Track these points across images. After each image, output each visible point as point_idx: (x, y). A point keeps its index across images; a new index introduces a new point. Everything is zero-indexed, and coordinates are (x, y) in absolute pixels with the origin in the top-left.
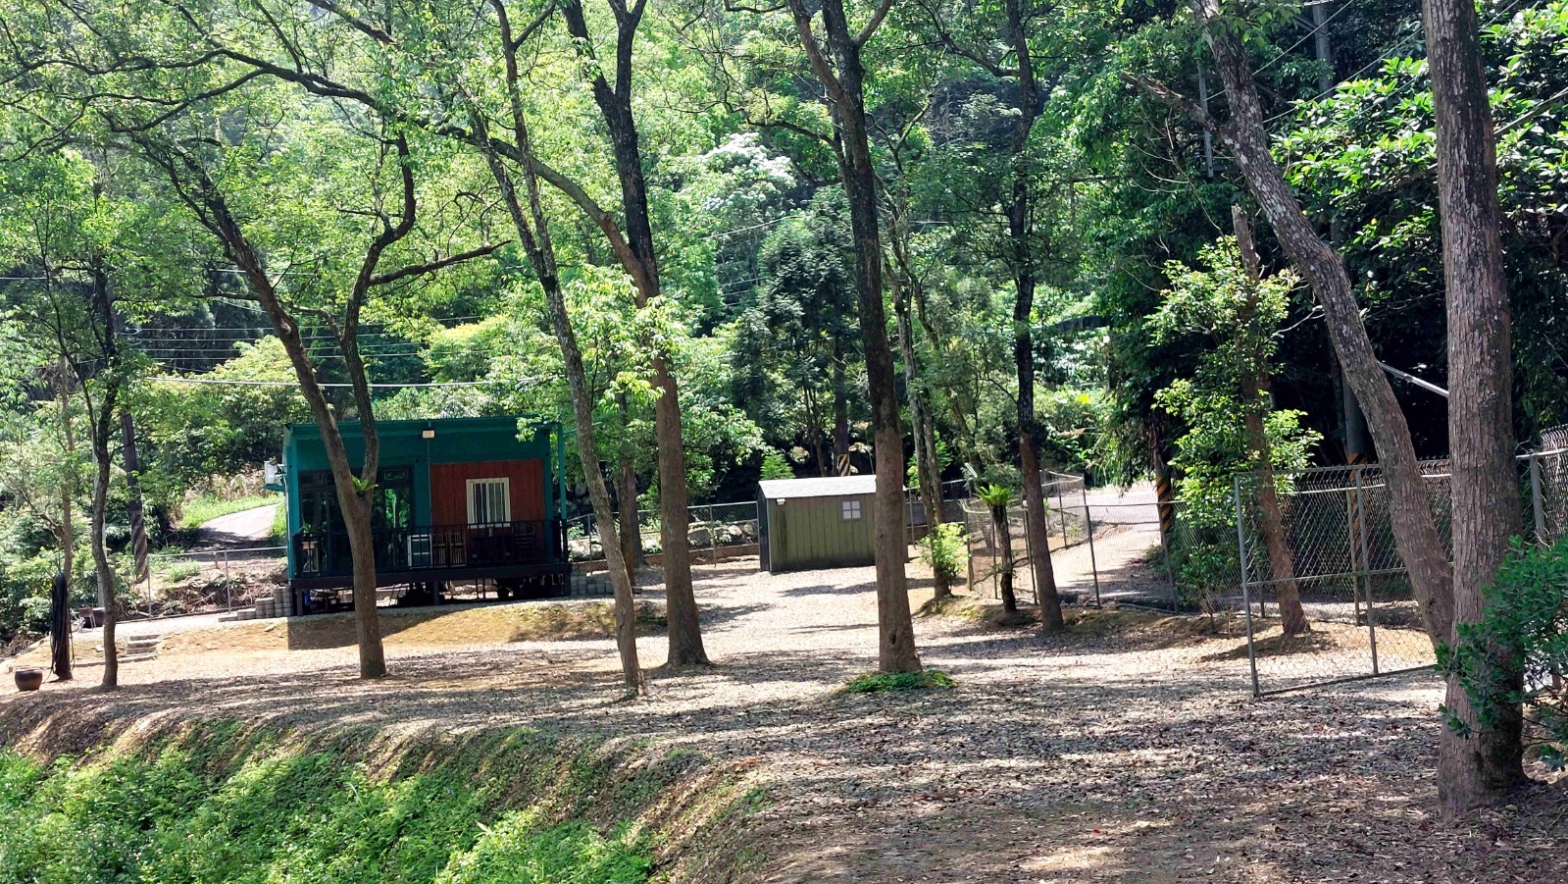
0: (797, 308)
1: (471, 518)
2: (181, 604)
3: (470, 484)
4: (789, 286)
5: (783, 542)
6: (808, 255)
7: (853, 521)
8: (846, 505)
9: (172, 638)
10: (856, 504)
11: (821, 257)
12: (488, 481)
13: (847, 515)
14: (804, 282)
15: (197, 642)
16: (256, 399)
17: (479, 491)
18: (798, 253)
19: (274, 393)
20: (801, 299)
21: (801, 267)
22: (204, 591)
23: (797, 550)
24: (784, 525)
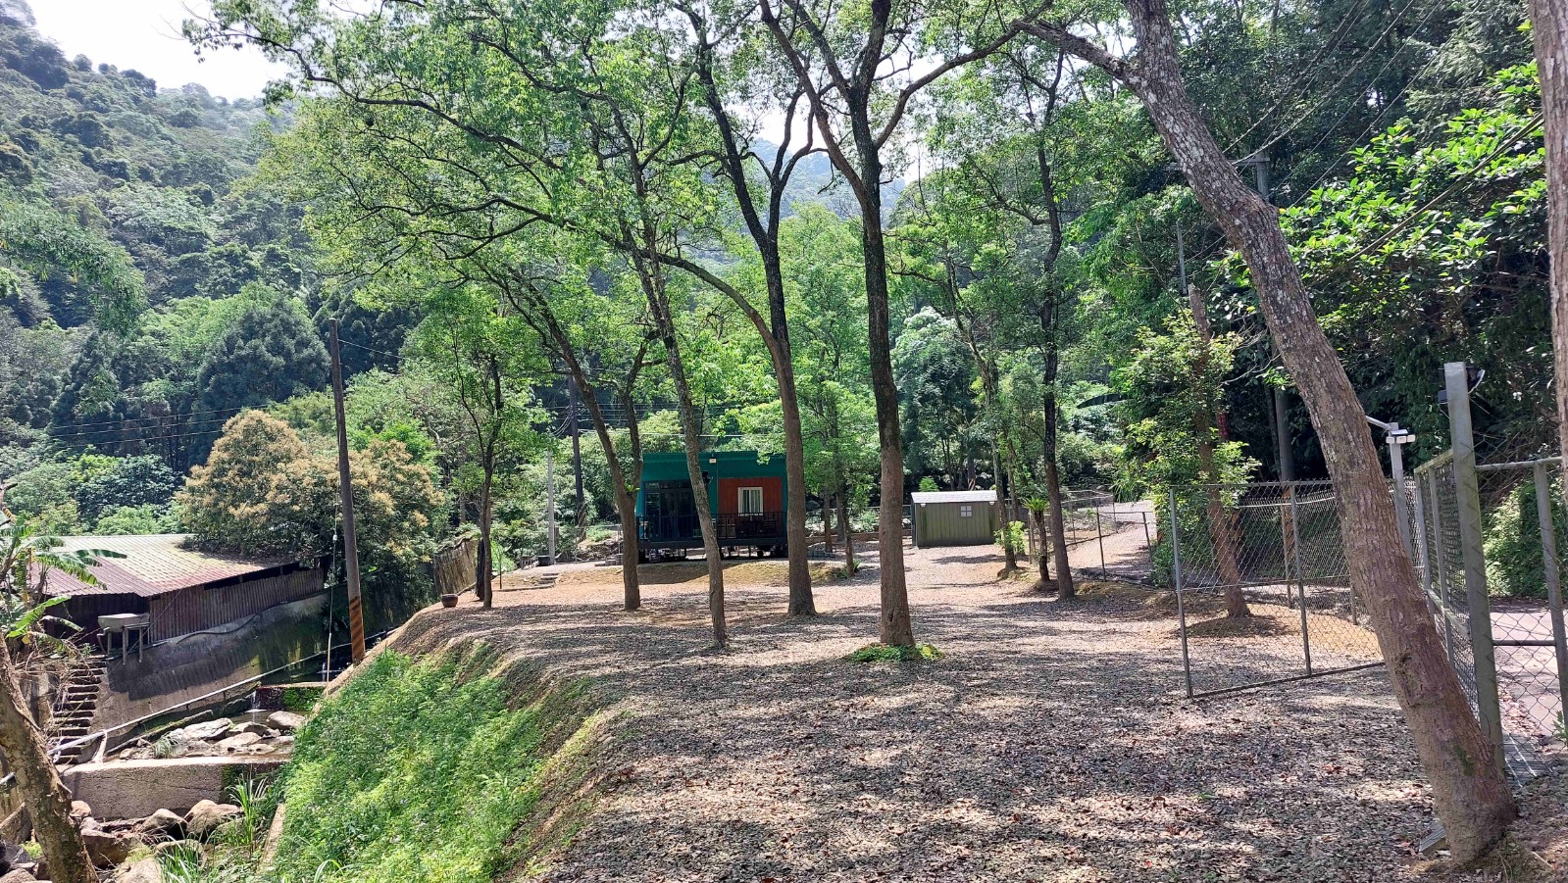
0: (937, 391)
1: (740, 510)
2: (598, 554)
3: (740, 491)
4: (934, 378)
5: (924, 528)
6: (946, 361)
7: (966, 518)
8: (963, 508)
9: (566, 575)
10: (969, 508)
11: (953, 362)
12: (750, 489)
13: (963, 514)
14: (943, 376)
15: (579, 579)
16: (649, 443)
17: (746, 494)
18: (940, 358)
19: (659, 440)
20: (940, 386)
21: (941, 368)
22: (612, 547)
23: (933, 533)
24: (925, 519)
